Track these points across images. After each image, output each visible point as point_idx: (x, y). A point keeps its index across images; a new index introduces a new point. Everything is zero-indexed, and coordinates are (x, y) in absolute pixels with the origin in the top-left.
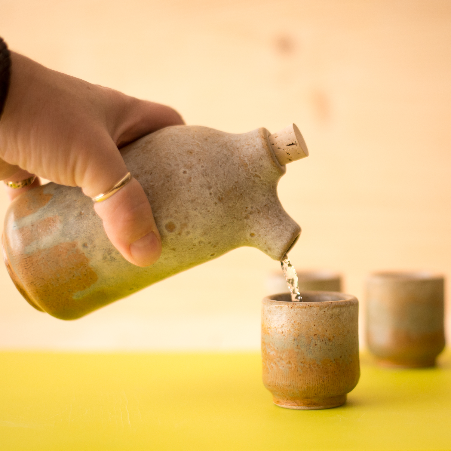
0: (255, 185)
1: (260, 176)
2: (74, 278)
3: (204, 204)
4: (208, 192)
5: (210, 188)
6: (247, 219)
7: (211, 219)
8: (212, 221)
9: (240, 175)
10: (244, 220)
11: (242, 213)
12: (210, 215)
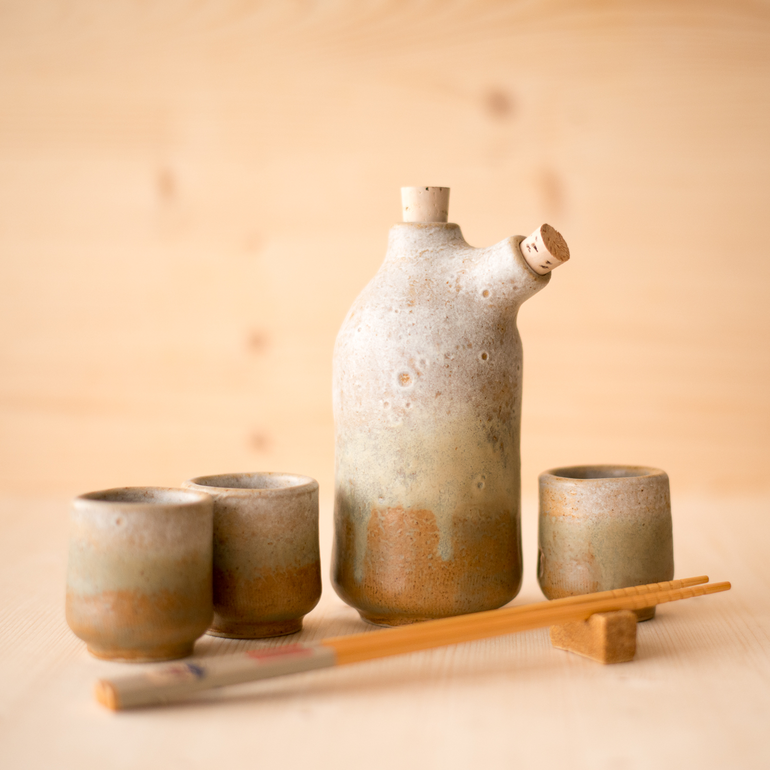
0: (431, 260)
1: (426, 249)
2: (415, 540)
3: (401, 325)
4: (393, 314)
5: (390, 309)
6: (461, 289)
7: (425, 327)
8: (428, 327)
9: (407, 271)
10: (459, 293)
11: (449, 291)
12: (418, 326)
